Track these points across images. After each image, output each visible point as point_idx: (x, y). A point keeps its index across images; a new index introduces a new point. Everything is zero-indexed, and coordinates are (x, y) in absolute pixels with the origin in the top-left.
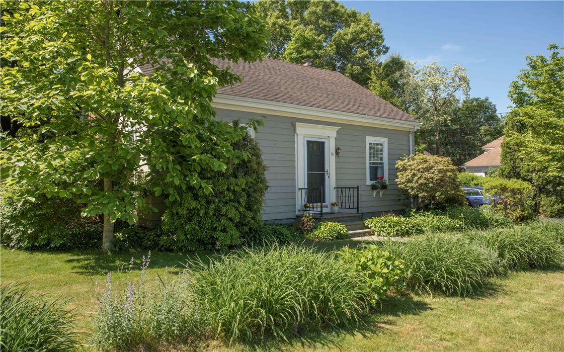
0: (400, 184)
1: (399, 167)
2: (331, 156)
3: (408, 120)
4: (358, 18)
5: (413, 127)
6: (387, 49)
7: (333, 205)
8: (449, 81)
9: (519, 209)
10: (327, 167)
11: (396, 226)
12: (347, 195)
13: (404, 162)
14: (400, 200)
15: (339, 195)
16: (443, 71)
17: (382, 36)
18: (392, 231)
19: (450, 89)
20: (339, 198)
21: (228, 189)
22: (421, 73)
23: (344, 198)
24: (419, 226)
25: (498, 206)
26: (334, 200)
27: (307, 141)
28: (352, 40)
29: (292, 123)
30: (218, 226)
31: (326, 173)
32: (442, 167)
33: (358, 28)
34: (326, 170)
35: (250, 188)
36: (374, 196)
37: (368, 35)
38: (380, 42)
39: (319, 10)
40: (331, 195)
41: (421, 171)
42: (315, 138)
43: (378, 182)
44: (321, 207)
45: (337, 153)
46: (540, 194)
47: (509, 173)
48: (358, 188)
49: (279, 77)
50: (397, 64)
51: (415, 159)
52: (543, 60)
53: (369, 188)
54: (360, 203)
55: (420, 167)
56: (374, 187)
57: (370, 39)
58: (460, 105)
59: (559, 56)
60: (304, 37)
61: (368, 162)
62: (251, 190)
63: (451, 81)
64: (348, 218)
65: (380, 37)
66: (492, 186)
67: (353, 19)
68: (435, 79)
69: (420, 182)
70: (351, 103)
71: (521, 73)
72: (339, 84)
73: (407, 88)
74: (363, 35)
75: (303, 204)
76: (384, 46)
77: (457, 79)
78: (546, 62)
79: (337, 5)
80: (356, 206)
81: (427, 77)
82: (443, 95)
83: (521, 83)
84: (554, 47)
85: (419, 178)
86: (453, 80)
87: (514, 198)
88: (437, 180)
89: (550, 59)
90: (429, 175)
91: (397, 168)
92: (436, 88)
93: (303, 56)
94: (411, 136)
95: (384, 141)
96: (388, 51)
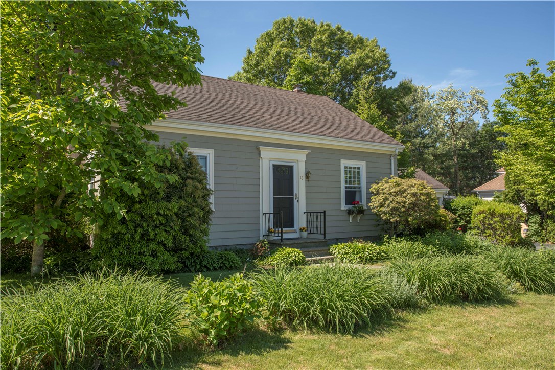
0: (373, 208)
1: (374, 191)
2: (300, 180)
3: (389, 142)
4: (365, 44)
5: (394, 150)
6: (394, 73)
7: (301, 230)
8: (466, 105)
9: (509, 236)
10: (295, 192)
11: (360, 253)
12: (315, 220)
13: (378, 185)
14: (379, 225)
15: (308, 220)
16: (460, 94)
17: (389, 61)
18: (355, 258)
19: (468, 112)
20: (308, 223)
21: (158, 214)
22: (436, 98)
23: (313, 223)
24: (385, 253)
25: (487, 231)
26: (304, 225)
27: (274, 165)
28: (359, 66)
29: (256, 147)
30: (145, 250)
31: (295, 197)
32: (416, 191)
33: (364, 53)
34: (295, 195)
35: (184, 212)
36: (351, 221)
37: (373, 60)
38: (386, 67)
39: (324, 37)
40: (300, 220)
41: (393, 195)
42: (282, 162)
43: (354, 207)
44: (282, 233)
45: (307, 177)
46: (547, 219)
47: (513, 197)
48: (324, 212)
49: (254, 103)
50: (404, 88)
51: (388, 183)
52: (524, 78)
53: (345, 213)
54: (326, 228)
55: (392, 191)
56: (350, 212)
57: (377, 64)
58: (480, 129)
59: (539, 72)
60: (304, 65)
61: (343, 185)
62: (186, 214)
63: (469, 105)
64: (313, 244)
65: (388, 63)
66: (481, 211)
67: (359, 45)
68: (452, 103)
69: (391, 206)
70: (327, 126)
71: (505, 91)
72: (322, 108)
73: (419, 112)
74: (369, 61)
75: (267, 229)
76: (391, 71)
77: (475, 102)
78: (527, 79)
79: (343, 32)
80: (323, 232)
81: (443, 101)
82: (461, 119)
83: (503, 101)
84: (533, 63)
85: (391, 202)
86: (471, 103)
87: (504, 224)
88: (410, 204)
89: (530, 76)
90: (400, 199)
91: (372, 192)
92: (453, 112)
93: (303, 82)
94: (392, 159)
95: (362, 165)
96: (395, 76)
